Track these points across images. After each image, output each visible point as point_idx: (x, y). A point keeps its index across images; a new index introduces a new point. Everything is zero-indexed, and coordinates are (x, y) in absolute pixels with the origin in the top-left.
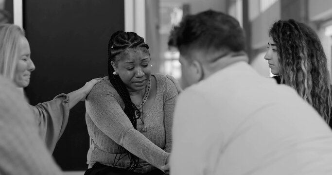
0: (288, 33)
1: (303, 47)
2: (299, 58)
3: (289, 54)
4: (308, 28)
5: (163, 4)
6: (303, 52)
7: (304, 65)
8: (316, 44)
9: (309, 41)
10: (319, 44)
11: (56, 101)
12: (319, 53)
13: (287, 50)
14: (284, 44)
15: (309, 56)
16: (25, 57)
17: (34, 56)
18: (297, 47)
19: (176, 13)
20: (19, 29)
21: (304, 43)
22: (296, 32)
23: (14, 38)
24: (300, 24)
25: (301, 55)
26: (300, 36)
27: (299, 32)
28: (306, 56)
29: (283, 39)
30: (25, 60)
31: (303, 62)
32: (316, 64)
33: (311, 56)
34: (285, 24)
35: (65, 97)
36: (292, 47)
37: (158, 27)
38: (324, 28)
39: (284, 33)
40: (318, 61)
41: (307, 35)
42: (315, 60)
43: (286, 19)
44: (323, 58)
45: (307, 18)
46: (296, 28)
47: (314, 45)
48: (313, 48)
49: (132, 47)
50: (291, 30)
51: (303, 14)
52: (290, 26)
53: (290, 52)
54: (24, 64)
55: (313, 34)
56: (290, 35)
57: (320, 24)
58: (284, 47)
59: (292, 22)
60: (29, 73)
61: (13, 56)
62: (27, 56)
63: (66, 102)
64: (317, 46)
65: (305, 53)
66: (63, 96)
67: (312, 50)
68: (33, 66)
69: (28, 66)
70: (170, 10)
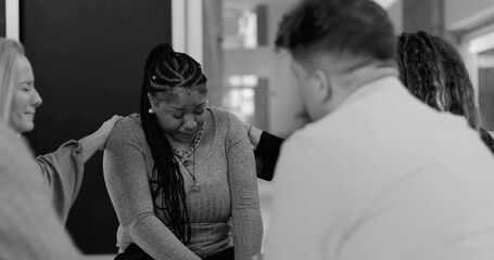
0: (417, 51)
1: (438, 72)
2: (433, 88)
3: (418, 83)
4: (446, 44)
5: (227, 5)
6: (438, 79)
7: (441, 99)
8: (457, 68)
9: (448, 63)
10: (462, 67)
11: (63, 152)
12: (462, 80)
13: (415, 76)
14: (411, 68)
15: (447, 86)
16: (26, 86)
17: (39, 84)
18: (429, 72)
19: (246, 19)
20: (15, 44)
21: (440, 66)
22: (428, 50)
23: (9, 59)
24: (433, 38)
25: (436, 84)
26: (434, 56)
27: (433, 50)
28: (444, 85)
29: (409, 61)
30: (26, 90)
31: (438, 94)
32: (458, 97)
33: (451, 86)
34: (412, 38)
35: (76, 145)
36: (422, 72)
37: (220, 40)
38: (468, 41)
39: (410, 52)
40: (461, 93)
41: (444, 55)
42: (457, 91)
43: (414, 30)
44: (468, 89)
45: (441, 27)
46: (429, 44)
47: (455, 68)
48: (452, 73)
49: (185, 86)
50: (420, 46)
51: (435, 20)
52: (418, 40)
53: (420, 79)
54: (24, 96)
55: (454, 53)
56: (419, 54)
57: (462, 35)
58: (411, 73)
59: (422, 34)
60: (33, 110)
61: (8, 86)
62: (29, 83)
63: (78, 152)
64: (459, 72)
65: (442, 81)
66: (72, 144)
67: (452, 77)
68: (38, 99)
69: (32, 100)
70: (238, 14)
